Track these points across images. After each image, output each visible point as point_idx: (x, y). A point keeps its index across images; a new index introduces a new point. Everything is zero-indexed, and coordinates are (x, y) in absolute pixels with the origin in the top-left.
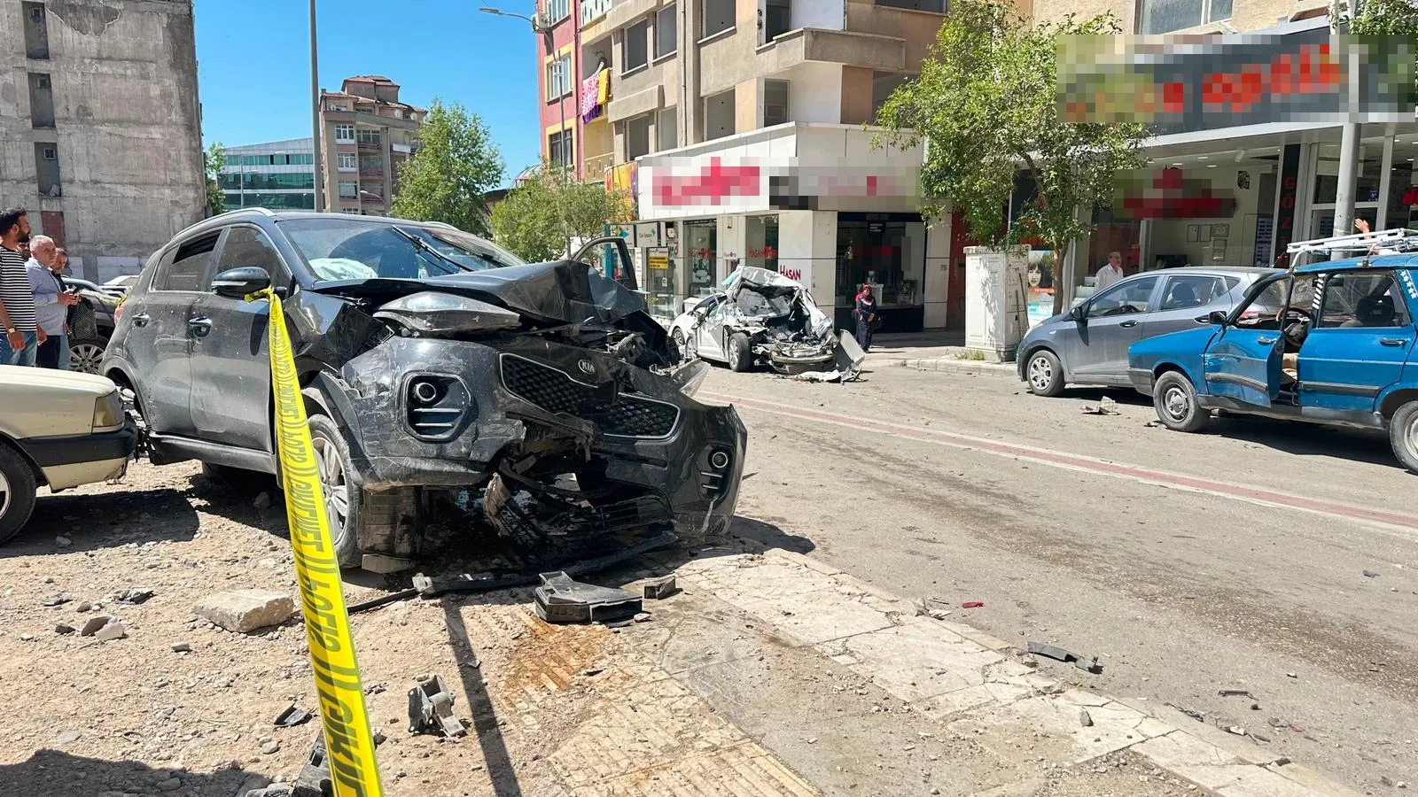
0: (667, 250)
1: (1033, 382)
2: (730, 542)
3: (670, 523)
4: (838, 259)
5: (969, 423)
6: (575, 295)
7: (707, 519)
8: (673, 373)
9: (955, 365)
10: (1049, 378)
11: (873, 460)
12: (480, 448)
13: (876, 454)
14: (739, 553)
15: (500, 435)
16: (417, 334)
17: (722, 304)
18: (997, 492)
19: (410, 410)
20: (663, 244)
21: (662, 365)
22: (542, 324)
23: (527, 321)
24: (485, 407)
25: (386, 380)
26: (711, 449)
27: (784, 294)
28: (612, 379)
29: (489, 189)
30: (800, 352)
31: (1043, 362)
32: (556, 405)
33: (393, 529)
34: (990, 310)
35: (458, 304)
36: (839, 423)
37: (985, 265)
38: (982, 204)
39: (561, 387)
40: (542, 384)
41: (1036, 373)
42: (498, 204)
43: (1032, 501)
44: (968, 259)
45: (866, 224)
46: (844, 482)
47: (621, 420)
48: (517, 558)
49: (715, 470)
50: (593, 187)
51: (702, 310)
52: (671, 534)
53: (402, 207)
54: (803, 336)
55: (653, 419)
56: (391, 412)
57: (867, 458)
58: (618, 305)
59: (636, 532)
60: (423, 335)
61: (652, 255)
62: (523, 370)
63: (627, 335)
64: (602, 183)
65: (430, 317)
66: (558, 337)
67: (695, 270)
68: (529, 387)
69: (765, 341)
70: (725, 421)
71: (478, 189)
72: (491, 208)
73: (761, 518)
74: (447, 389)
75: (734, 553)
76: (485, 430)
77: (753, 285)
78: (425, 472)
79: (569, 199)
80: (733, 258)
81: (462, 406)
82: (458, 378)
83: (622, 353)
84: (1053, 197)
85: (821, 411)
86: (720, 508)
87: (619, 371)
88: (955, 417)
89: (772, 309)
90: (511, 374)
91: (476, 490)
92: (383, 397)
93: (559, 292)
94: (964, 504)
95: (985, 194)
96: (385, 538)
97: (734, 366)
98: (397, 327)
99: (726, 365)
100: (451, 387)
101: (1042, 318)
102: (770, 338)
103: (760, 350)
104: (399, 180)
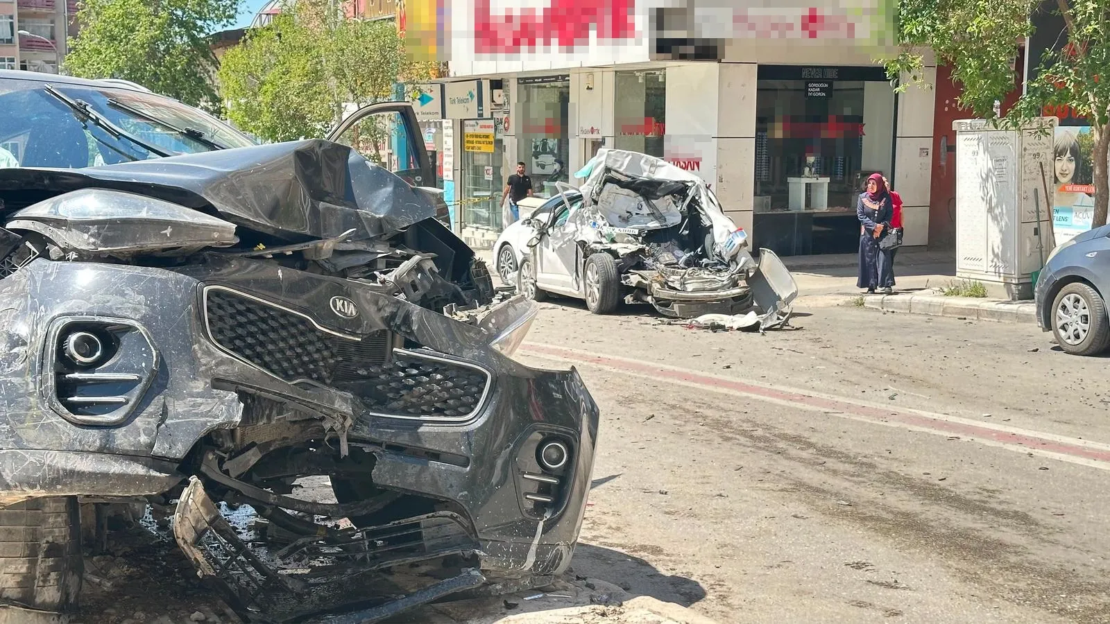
0: (492, 123)
1: (1062, 333)
2: (570, 586)
3: (475, 556)
4: (758, 138)
5: (958, 397)
6: (328, 194)
7: (533, 548)
8: (480, 318)
9: (941, 305)
10: (1087, 327)
11: (804, 454)
12: (170, 436)
13: (810, 445)
14: (584, 604)
15: (202, 415)
16: (73, 255)
17: (574, 208)
18: (999, 508)
19: (59, 375)
20: (487, 114)
21: (463, 304)
22: (270, 241)
23: (248, 236)
24: (178, 372)
25: (22, 329)
26: (540, 437)
27: (672, 193)
28: (383, 327)
29: (219, 28)
30: (695, 284)
31: (1077, 301)
32: (294, 368)
33: (33, 564)
34: (995, 218)
35: (138, 208)
36: (754, 396)
37: (986, 150)
38: (979, 55)
39: (302, 339)
40: (272, 335)
42: (230, 51)
43: (1053, 521)
44: (961, 141)
45: (801, 84)
46: (753, 489)
47: (397, 391)
48: (229, 611)
49: (546, 471)
50: (377, 26)
51: (544, 217)
52: (475, 573)
53: (83, 55)
54: (701, 257)
55: (447, 390)
56: (29, 379)
57: (794, 451)
58: (395, 210)
59: (424, 569)
60: (84, 257)
61: (468, 130)
62: (240, 313)
63: (408, 257)
64: (391, 19)
65: (94, 229)
66: (298, 260)
67: (536, 155)
68: (249, 340)
69: (641, 266)
70: (563, 392)
71: (202, 29)
72: (220, 58)
73: (623, 547)
74: (118, 342)
75: (576, 604)
76: (178, 407)
77: (623, 179)
78: (81, 475)
79: (341, 45)
80: (595, 136)
81: (140, 371)
82: (136, 324)
83: (400, 287)
84: (1092, 43)
85: (727, 377)
86: (554, 531)
87: (393, 316)
88: (937, 387)
89: (655, 215)
90: (221, 319)
91: (165, 501)
92: (17, 355)
93: (302, 190)
94: (944, 526)
95: (986, 38)
96: (19, 579)
97: (593, 305)
98: (42, 242)
99: (580, 303)
100: (125, 340)
101: (1076, 232)
102: (649, 261)
103: (634, 279)
104: (79, 14)
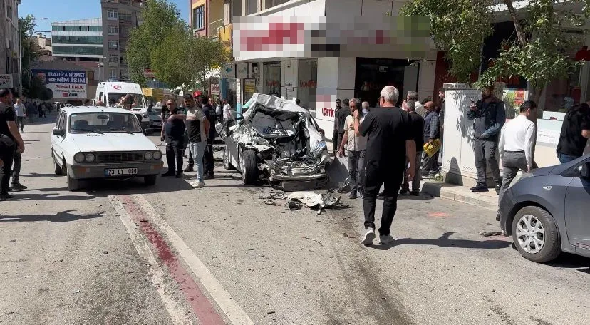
0: (254, 80)
1: (521, 241)
4: (356, 90)
10: (542, 242)
27: (290, 118)
30: (297, 171)
31: (534, 221)
41: (524, 232)
45: (376, 67)
54: (301, 155)
61: (247, 83)
64: (217, 38)
69: (269, 159)
77: (266, 109)
80: (291, 87)
102: (274, 156)
103: (263, 167)
